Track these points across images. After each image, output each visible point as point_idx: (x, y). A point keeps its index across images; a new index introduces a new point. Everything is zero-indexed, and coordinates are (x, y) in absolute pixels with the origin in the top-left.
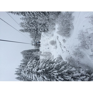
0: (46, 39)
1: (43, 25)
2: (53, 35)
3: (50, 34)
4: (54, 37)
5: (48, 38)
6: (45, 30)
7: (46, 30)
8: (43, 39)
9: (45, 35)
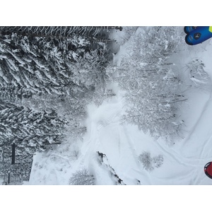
0: (53, 172)
1: (43, 121)
2: (76, 155)
3: (66, 153)
4: (80, 159)
5: (60, 168)
6: (47, 142)
7: (51, 141)
8: (40, 174)
9: (44, 159)
